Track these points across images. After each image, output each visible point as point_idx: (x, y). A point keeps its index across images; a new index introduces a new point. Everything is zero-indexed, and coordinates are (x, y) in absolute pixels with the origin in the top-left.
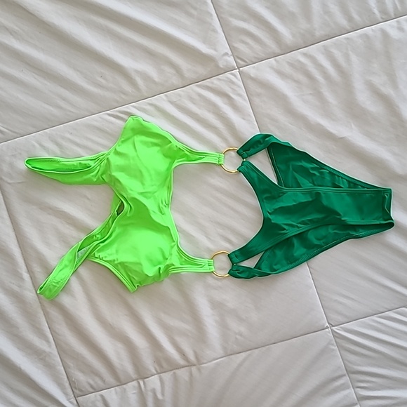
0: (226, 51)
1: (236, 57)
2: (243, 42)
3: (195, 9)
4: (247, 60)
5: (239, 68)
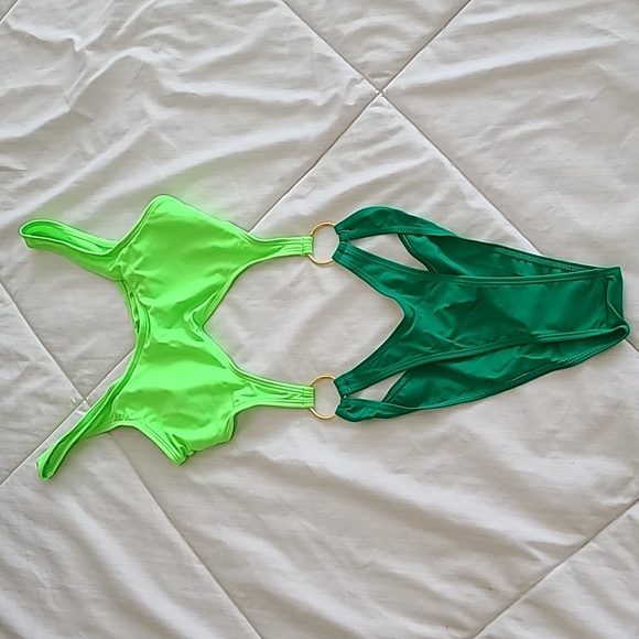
0: (351, 77)
1: (370, 78)
2: (371, 48)
3: (283, 44)
4: (388, 72)
5: (381, 91)
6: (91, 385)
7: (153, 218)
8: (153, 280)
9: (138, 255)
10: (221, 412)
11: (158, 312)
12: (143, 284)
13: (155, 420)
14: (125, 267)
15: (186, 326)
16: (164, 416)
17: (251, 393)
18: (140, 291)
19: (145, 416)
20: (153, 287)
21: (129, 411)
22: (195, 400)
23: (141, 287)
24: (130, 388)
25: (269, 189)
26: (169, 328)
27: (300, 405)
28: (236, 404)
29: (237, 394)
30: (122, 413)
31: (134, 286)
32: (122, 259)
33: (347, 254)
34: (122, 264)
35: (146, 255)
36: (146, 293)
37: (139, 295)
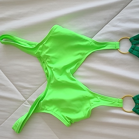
6: (29, 95)
7: (54, 34)
8: (53, 57)
9: (47, 48)
10: (85, 107)
11: (56, 69)
12: (49, 59)
13: (57, 110)
14: (41, 52)
15: (68, 75)
16: (62, 109)
17: (98, 100)
18: (48, 61)
19: (54, 109)
20: (53, 60)
21: (47, 107)
22: (75, 103)
23: (48, 60)
24: (47, 98)
25: (100, 22)
26: (61, 75)
27: (118, 106)
28: (92, 105)
29: (91, 101)
30: (44, 108)
31: (45, 59)
32: (40, 49)
33: (136, 50)
34: (40, 51)
35: (50, 48)
36: (50, 62)
37: (47, 63)
